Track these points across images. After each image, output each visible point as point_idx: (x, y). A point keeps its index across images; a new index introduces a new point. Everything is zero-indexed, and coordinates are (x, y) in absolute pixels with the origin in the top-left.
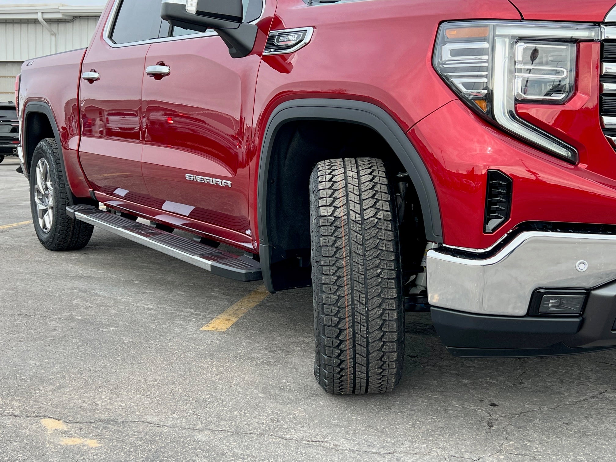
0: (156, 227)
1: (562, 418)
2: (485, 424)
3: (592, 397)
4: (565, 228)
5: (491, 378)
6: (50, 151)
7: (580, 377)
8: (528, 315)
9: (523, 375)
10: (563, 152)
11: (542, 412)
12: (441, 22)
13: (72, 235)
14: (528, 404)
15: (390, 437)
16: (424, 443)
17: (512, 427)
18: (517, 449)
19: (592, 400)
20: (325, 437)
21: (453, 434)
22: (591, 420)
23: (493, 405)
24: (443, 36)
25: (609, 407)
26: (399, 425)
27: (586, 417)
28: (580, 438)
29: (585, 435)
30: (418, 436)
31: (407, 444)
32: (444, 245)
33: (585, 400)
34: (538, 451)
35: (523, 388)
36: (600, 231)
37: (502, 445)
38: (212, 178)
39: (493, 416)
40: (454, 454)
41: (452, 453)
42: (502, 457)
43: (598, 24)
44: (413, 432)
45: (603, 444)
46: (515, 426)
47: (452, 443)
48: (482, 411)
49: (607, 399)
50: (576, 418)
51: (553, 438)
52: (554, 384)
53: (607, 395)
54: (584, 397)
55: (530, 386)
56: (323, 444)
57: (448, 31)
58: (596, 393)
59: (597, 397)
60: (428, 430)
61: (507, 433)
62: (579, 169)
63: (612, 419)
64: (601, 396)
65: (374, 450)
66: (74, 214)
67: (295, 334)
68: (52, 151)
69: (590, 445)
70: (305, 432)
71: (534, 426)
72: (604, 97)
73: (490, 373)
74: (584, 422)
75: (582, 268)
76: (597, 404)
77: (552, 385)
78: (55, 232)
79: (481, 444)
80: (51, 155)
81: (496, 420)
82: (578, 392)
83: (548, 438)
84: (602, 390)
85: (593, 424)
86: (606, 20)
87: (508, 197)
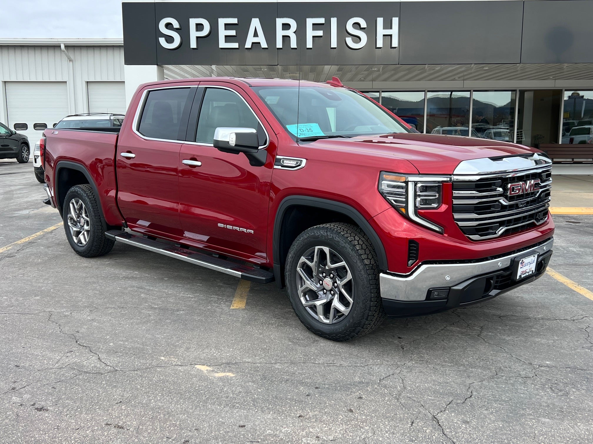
0: (180, 247)
1: (432, 342)
2: (400, 348)
3: (442, 330)
4: (440, 262)
5: (393, 324)
6: (85, 195)
7: (433, 319)
8: (426, 299)
9: (407, 321)
10: (437, 229)
11: (422, 339)
12: (381, 171)
13: (103, 248)
14: (415, 336)
15: (362, 358)
16: (378, 360)
17: (413, 348)
18: (418, 358)
19: (442, 331)
20: (333, 361)
21: (388, 354)
22: (445, 341)
23: (400, 338)
24: (382, 177)
25: (451, 334)
26: (363, 352)
27: (442, 340)
28: (443, 350)
29: (444, 349)
30: (374, 356)
31: (371, 361)
32: (387, 271)
33: (439, 331)
34: (428, 358)
35: (410, 328)
36: (454, 262)
37: (411, 357)
38: (240, 228)
39: (402, 344)
40: (393, 363)
41: (392, 363)
42: (414, 362)
43: (450, 175)
44: (371, 355)
45: (453, 352)
46: (414, 347)
47: (390, 358)
48: (396, 342)
49: (448, 330)
50: (438, 341)
51: (432, 351)
52: (423, 324)
53: (448, 328)
54: (438, 330)
55: (412, 327)
56: (334, 364)
57: (385, 176)
58: (443, 328)
59: (444, 330)
60: (377, 353)
61: (411, 351)
62: (445, 236)
63: (454, 340)
64: (445, 329)
65: (358, 365)
66: (115, 238)
67: (283, 307)
68: (87, 195)
69: (448, 353)
70: (323, 359)
71: (422, 347)
72: (454, 205)
73: (391, 321)
74: (442, 342)
75: (448, 279)
76: (445, 333)
77: (422, 325)
78: (92, 247)
79: (403, 358)
80: (86, 198)
81: (404, 345)
82: (435, 328)
83: (430, 352)
84: (445, 326)
85: (446, 343)
86: (454, 173)
87: (417, 250)
